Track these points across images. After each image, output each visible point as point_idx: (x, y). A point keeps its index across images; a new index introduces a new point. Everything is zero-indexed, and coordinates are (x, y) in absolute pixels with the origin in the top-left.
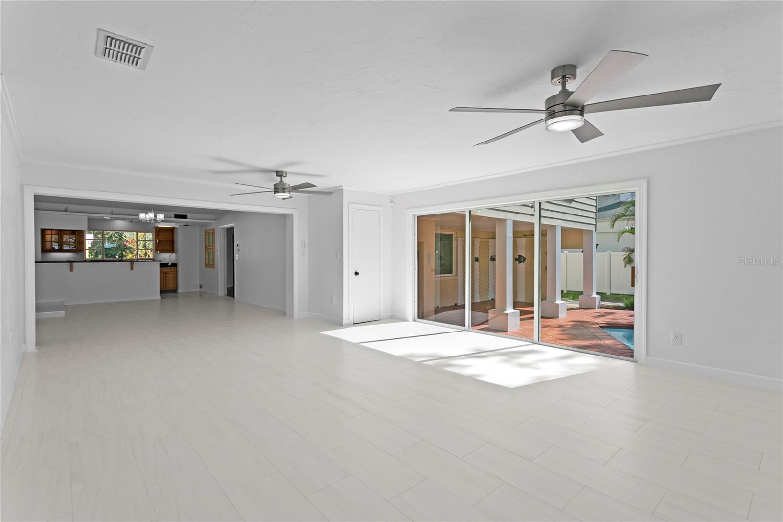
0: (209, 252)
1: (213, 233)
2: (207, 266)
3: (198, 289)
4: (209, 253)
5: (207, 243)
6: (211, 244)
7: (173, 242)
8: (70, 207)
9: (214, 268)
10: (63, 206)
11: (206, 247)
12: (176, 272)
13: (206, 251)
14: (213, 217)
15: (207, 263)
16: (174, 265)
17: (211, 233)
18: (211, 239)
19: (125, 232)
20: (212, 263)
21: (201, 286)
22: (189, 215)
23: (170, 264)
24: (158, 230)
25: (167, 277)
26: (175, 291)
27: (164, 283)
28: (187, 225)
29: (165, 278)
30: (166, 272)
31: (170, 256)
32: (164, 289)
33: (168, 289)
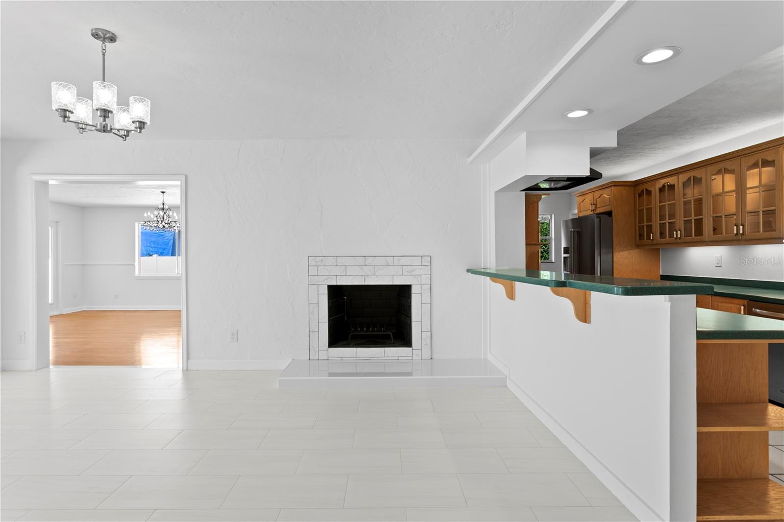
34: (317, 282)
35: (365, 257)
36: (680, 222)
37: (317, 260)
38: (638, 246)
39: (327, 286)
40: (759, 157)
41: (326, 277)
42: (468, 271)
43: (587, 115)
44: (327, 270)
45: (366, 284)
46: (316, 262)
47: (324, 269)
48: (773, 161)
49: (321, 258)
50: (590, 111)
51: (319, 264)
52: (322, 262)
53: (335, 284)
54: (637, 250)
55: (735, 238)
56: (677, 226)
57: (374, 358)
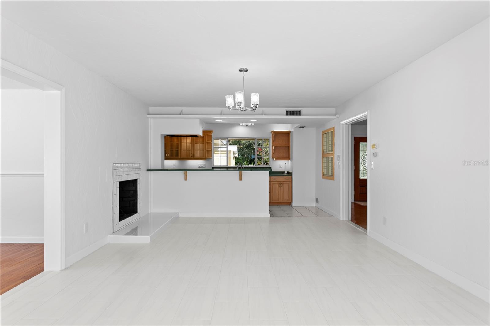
0: (327, 158)
1: (333, 133)
2: (325, 176)
3: (314, 204)
4: (327, 161)
5: (325, 147)
6: (330, 148)
7: (289, 147)
8: (185, 109)
9: (333, 179)
10: (179, 109)
11: (323, 153)
12: (291, 182)
13: (323, 158)
14: (333, 110)
15: (325, 173)
16: (289, 174)
17: (330, 134)
18: (330, 142)
19: (241, 140)
20: (330, 173)
21: (317, 201)
22: (304, 111)
23: (286, 173)
24: (274, 135)
25: (282, 188)
26: (290, 203)
27: (279, 194)
28: (303, 127)
29: (280, 188)
30: (281, 182)
31: (286, 163)
32: (279, 200)
33: (283, 201)
34: (116, 180)
39: (119, 182)
41: (119, 176)
42: (147, 170)
45: (128, 179)
46: (116, 166)
47: (118, 171)
49: (117, 164)
51: (117, 168)
53: (121, 180)
57: (130, 223)
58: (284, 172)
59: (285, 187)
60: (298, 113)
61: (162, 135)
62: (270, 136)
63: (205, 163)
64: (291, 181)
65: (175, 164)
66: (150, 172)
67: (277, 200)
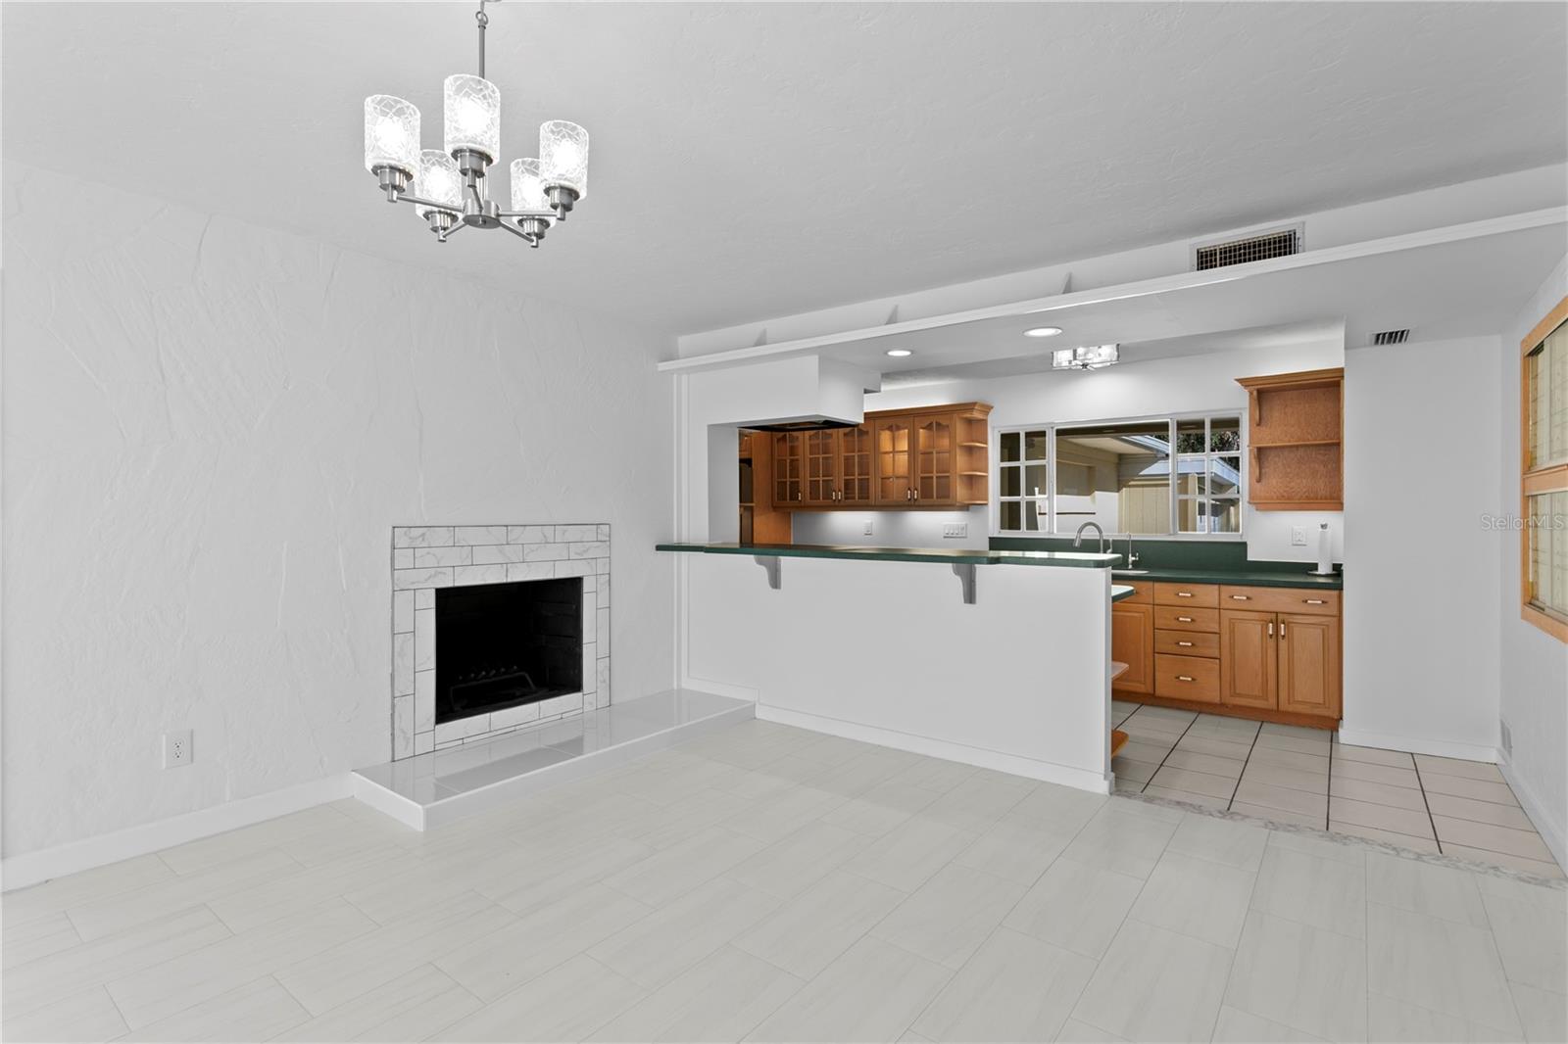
0: (1547, 499)
3: (1492, 752)
4: (1548, 514)
5: (1540, 428)
6: (1562, 437)
7: (1338, 448)
10: (755, 329)
11: (1529, 468)
12: (1340, 619)
13: (1527, 496)
21: (1505, 739)
23: (1324, 569)
24: (1255, 393)
25: (1283, 644)
26: (1330, 724)
27: (1265, 674)
28: (1395, 337)
29: (1271, 643)
30: (1277, 613)
31: (1324, 526)
32: (1267, 700)
33: (1290, 708)
34: (413, 583)
35: (507, 526)
36: (839, 481)
37: (411, 535)
38: (775, 508)
39: (434, 591)
40: (934, 419)
41: (433, 571)
42: (659, 548)
43: (890, 350)
44: (434, 555)
45: (509, 580)
46: (410, 538)
47: (428, 553)
48: (948, 426)
49: (421, 530)
50: (912, 352)
51: (417, 543)
52: (423, 540)
53: (449, 584)
54: (774, 514)
55: (907, 503)
56: (835, 486)
57: (522, 726)
58: (1315, 566)
59: (1307, 639)
60: (1283, 245)
61: (714, 430)
62: (1238, 403)
63: (964, 523)
64: (1335, 612)
65: (872, 523)
66: (675, 553)
67: (1256, 697)
